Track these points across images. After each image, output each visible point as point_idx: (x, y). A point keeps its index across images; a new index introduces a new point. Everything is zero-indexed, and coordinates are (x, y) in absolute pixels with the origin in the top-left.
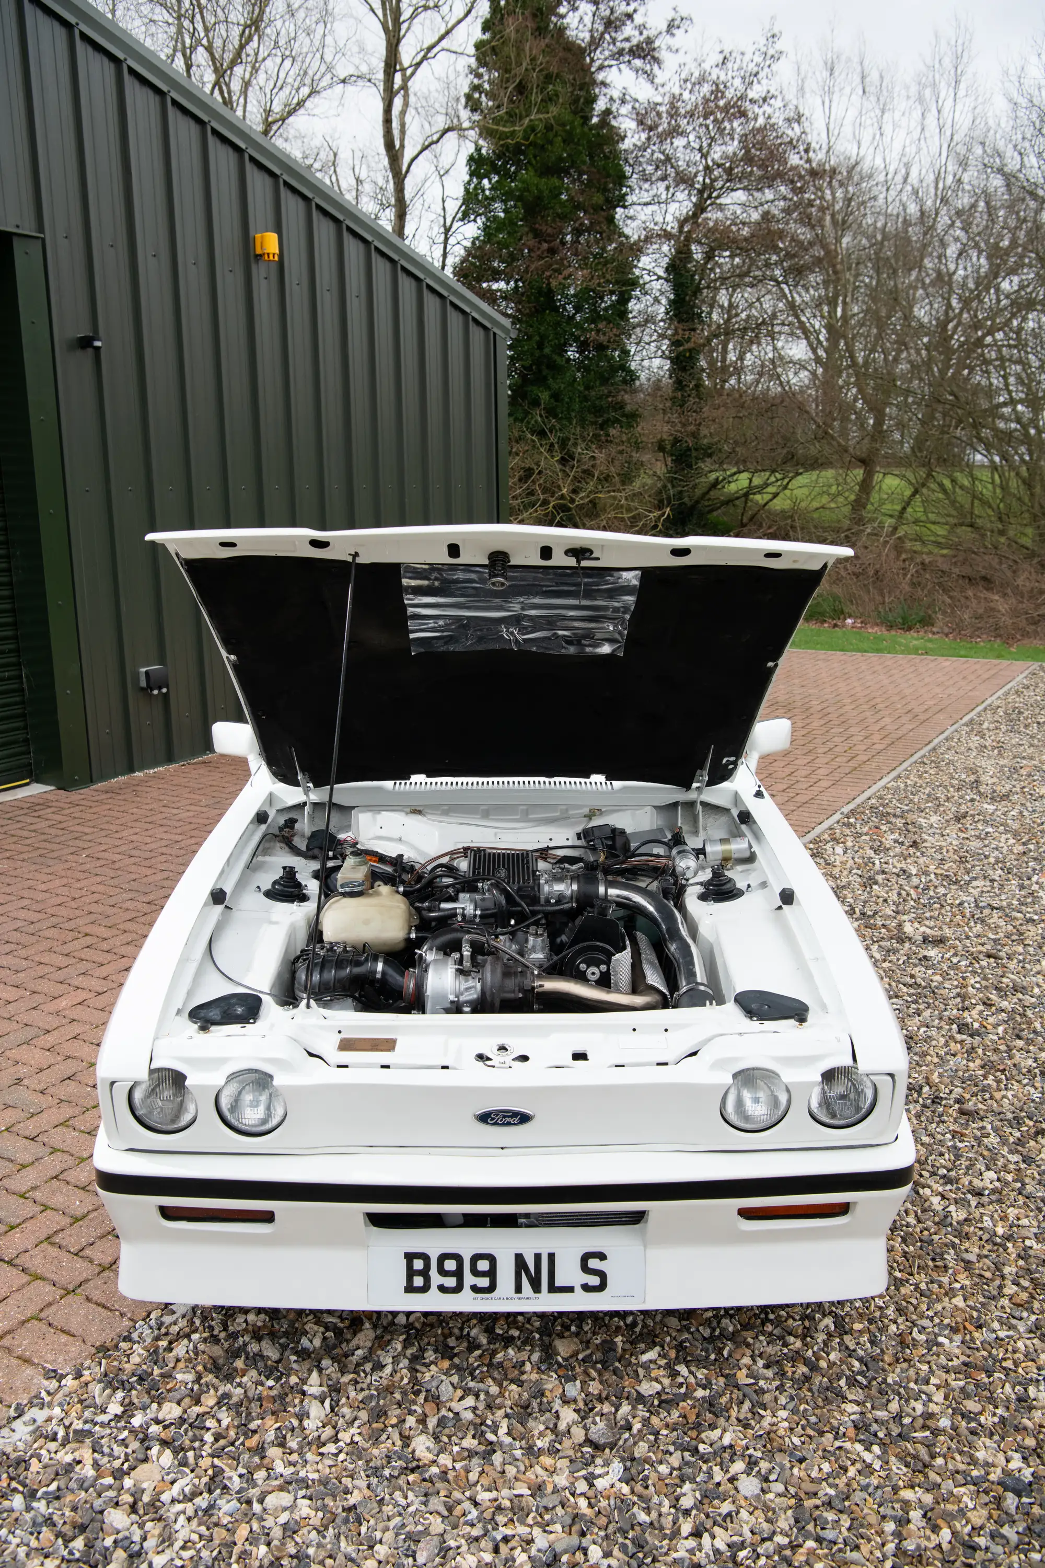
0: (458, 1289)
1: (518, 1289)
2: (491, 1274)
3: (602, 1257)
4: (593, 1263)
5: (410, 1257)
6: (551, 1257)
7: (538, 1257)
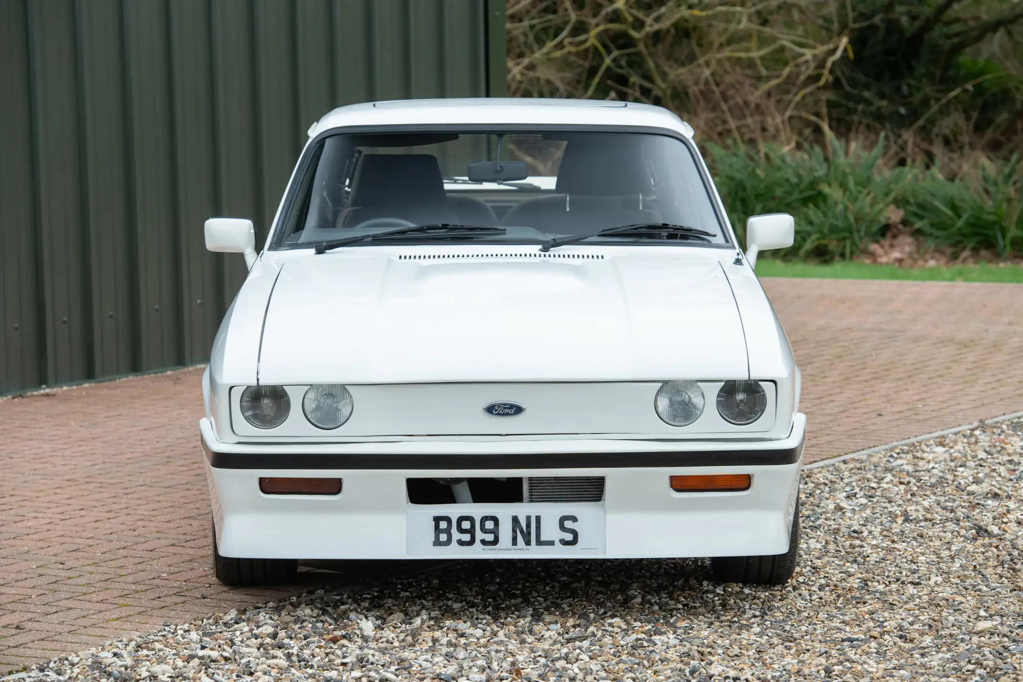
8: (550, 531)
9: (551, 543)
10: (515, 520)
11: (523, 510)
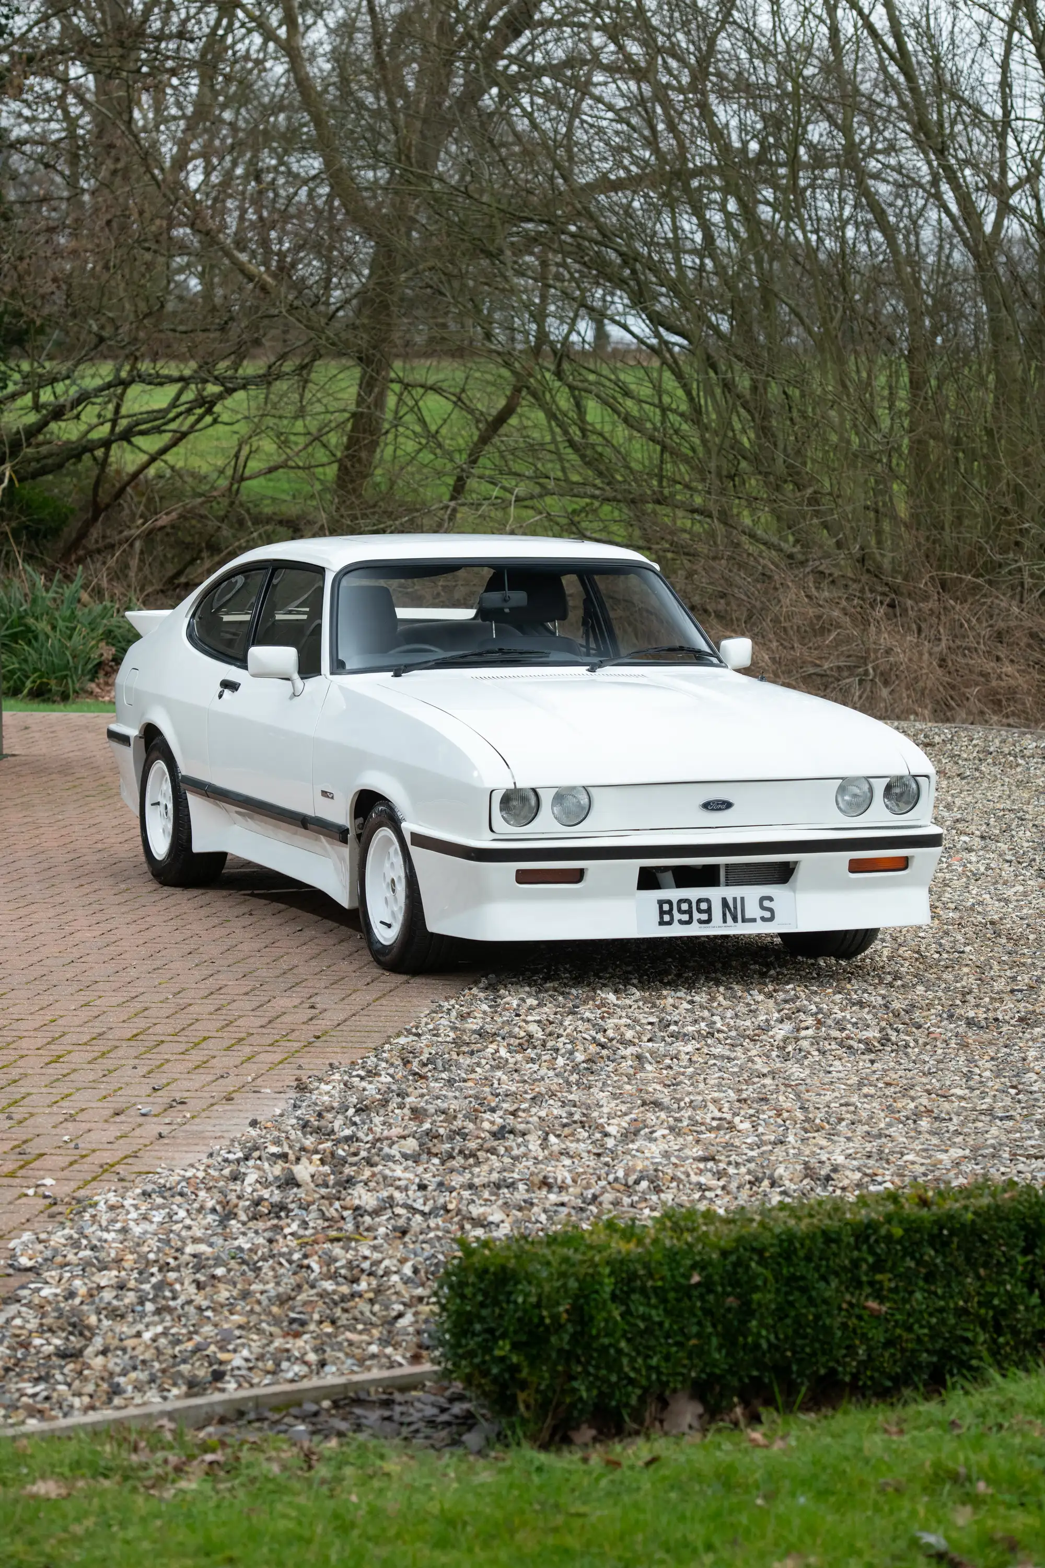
0: (689, 922)
1: (725, 921)
2: (709, 911)
3: (771, 899)
4: (766, 903)
5: (661, 903)
6: (742, 899)
7: (735, 899)
8: (753, 910)
9: (754, 920)
10: (724, 901)
11: (731, 892)
